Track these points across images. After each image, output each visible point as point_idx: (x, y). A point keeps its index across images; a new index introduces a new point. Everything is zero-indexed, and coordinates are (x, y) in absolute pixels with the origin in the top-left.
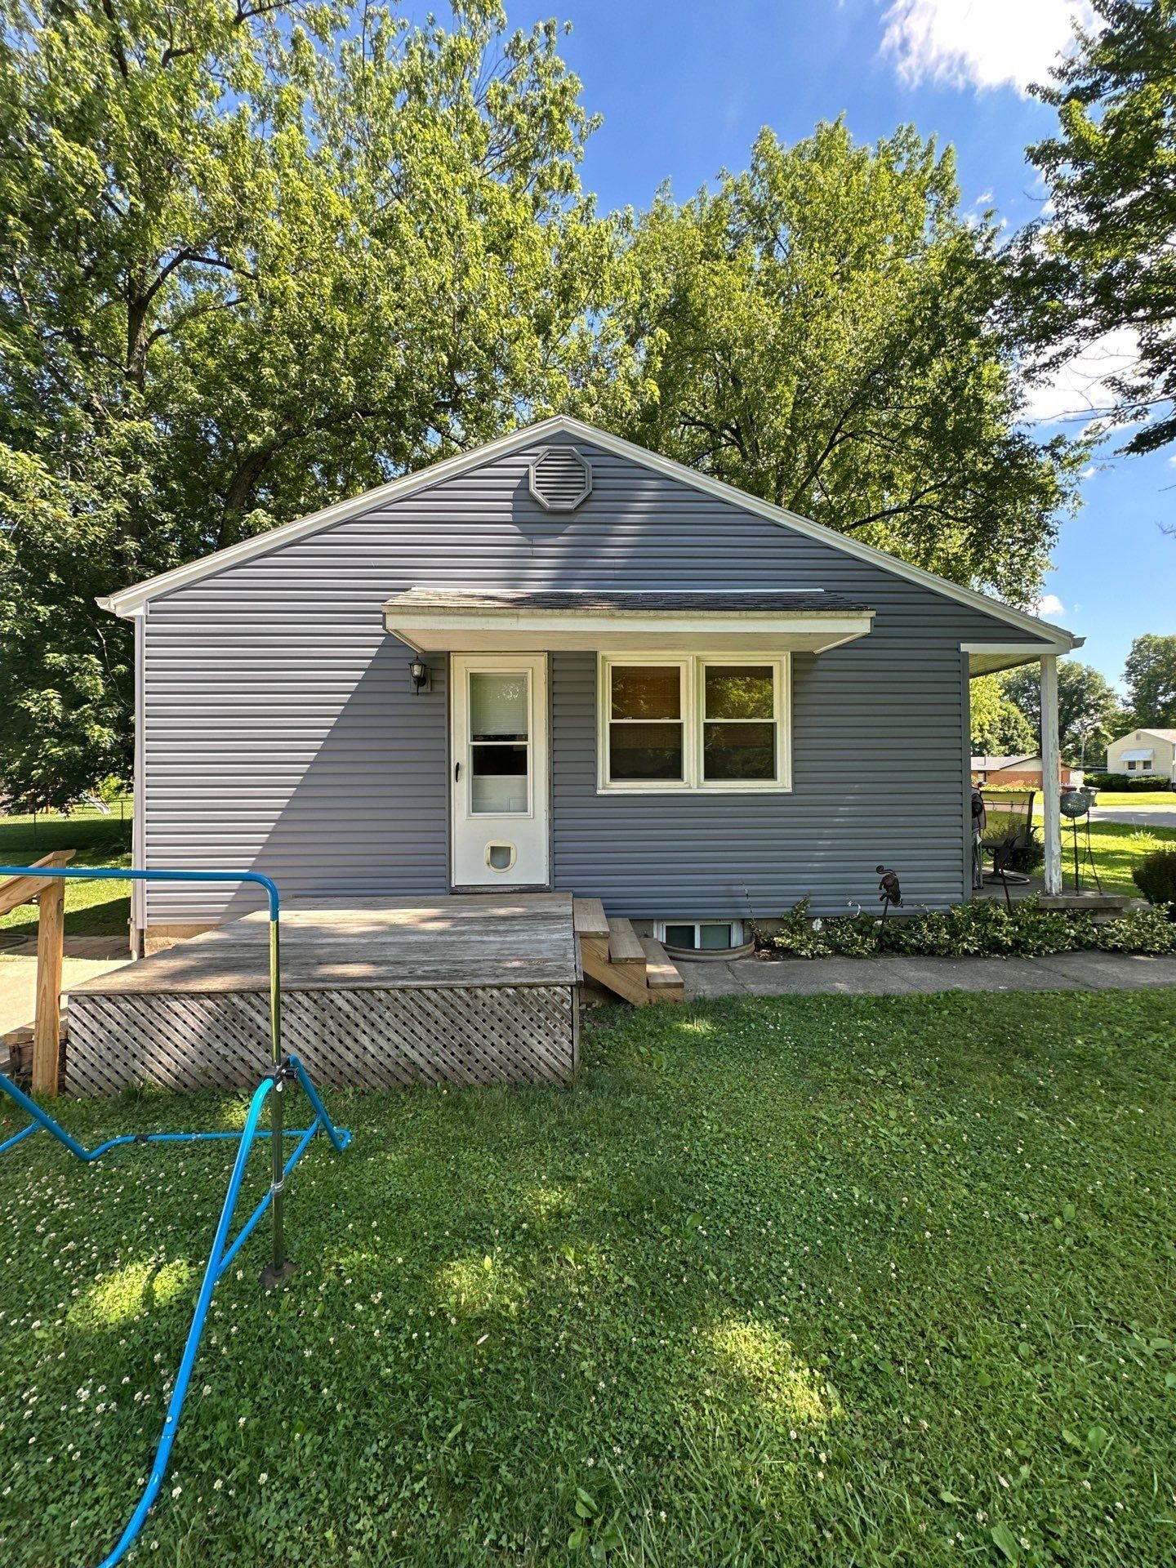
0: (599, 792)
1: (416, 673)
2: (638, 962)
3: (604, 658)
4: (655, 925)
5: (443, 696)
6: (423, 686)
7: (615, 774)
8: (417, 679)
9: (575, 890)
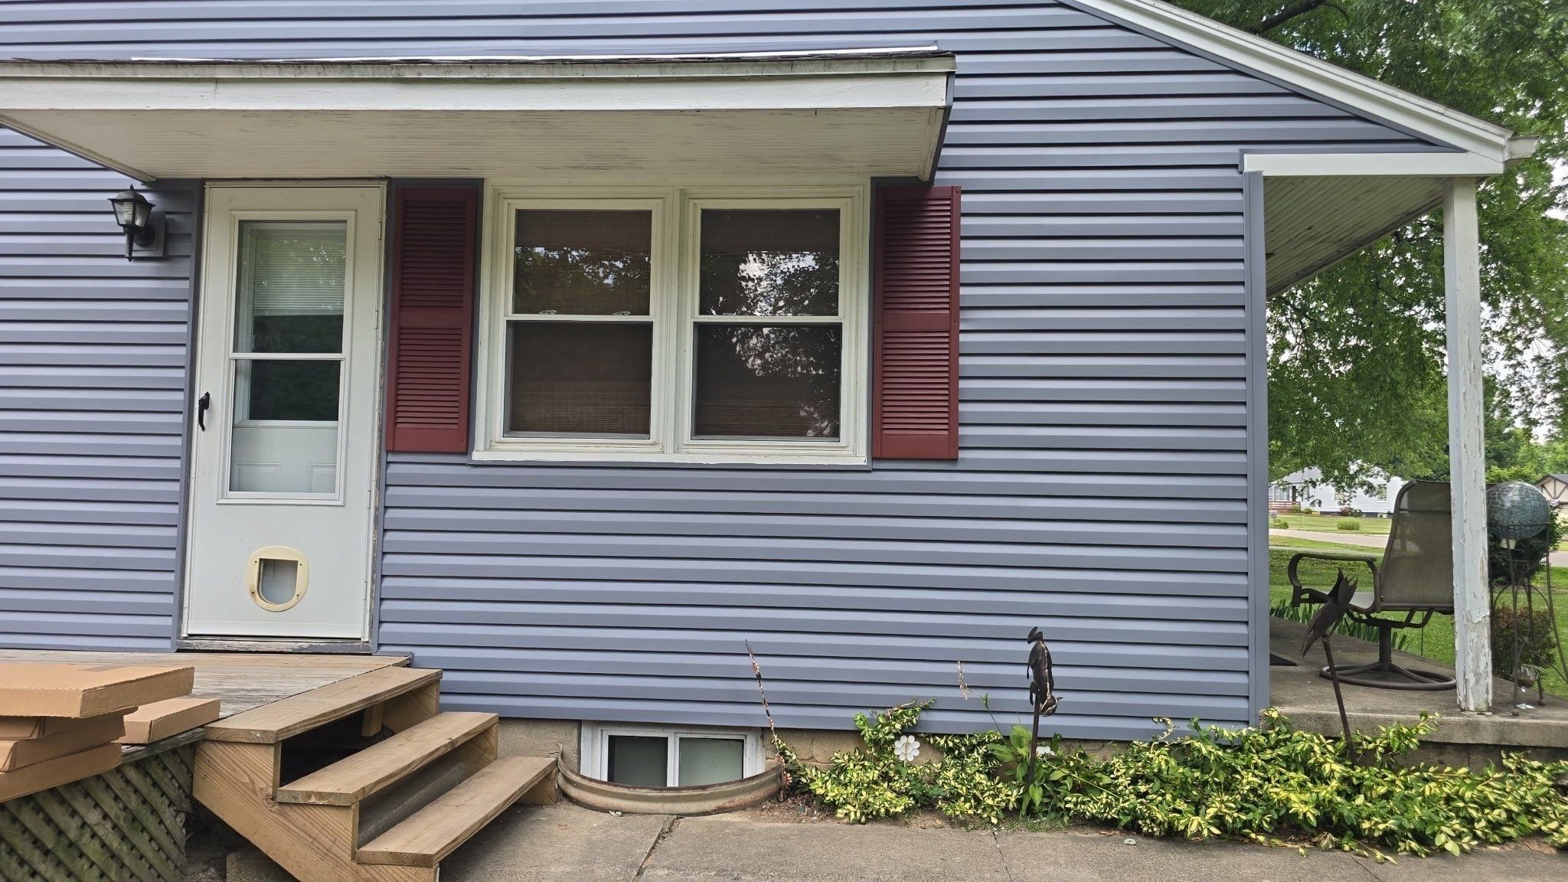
0: (477, 457)
1: (126, 216)
2: (333, 803)
3: (498, 194)
4: (586, 732)
5: (185, 267)
6: (146, 243)
7: (517, 423)
8: (130, 230)
9: (419, 652)
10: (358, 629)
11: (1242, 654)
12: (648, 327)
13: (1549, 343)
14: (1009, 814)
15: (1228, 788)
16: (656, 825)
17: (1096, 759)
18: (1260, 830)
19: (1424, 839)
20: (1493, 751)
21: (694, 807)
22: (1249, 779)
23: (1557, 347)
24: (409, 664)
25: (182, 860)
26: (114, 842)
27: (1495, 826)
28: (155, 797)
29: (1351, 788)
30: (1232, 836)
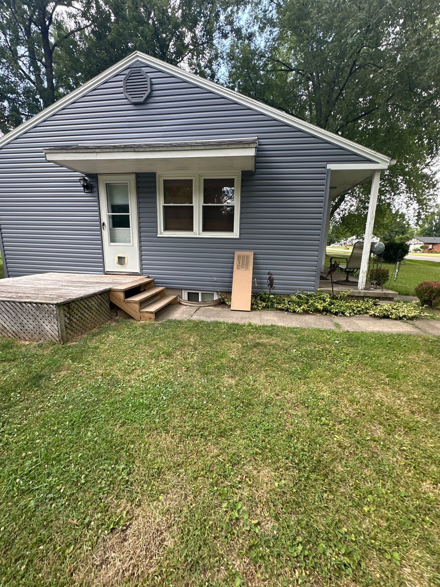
0: (158, 236)
1: (82, 183)
2: (135, 302)
3: (159, 176)
4: (183, 291)
5: (96, 194)
6: (87, 189)
7: (166, 228)
8: (84, 186)
9: (150, 275)
10: (138, 270)
11: (314, 278)
12: (193, 206)
13: (417, 204)
14: (264, 308)
15: (307, 303)
16: (196, 308)
17: (283, 298)
18: (311, 311)
19: (343, 313)
20: (363, 298)
21: (203, 305)
22: (311, 302)
23: (419, 206)
24: (148, 277)
25: (110, 311)
26: (98, 308)
27: (359, 311)
28: (103, 300)
29: (331, 304)
30: (306, 312)
